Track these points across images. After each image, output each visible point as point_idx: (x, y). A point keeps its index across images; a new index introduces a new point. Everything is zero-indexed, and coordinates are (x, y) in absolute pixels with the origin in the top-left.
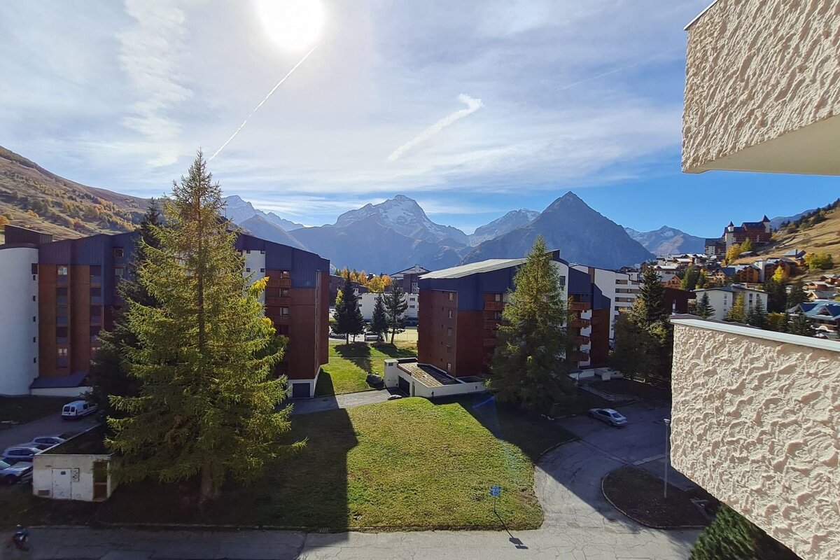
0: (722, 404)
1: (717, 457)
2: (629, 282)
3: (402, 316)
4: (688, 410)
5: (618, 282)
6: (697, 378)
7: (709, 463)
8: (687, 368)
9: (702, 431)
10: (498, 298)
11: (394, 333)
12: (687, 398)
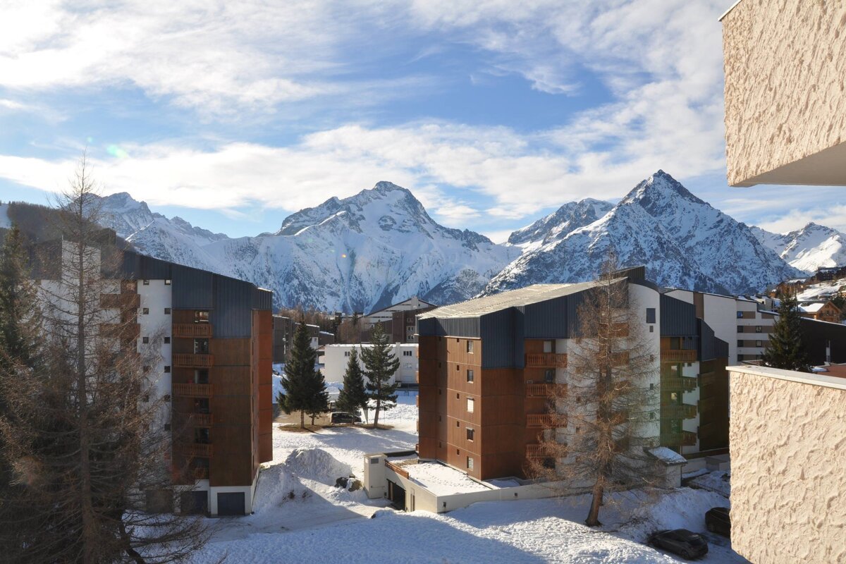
0: (773, 462)
1: (771, 528)
2: (758, 315)
3: (391, 381)
4: (745, 476)
5: (741, 315)
6: (752, 436)
7: (765, 536)
8: (742, 425)
9: (758, 499)
10: (547, 347)
11: (378, 408)
12: (744, 462)
